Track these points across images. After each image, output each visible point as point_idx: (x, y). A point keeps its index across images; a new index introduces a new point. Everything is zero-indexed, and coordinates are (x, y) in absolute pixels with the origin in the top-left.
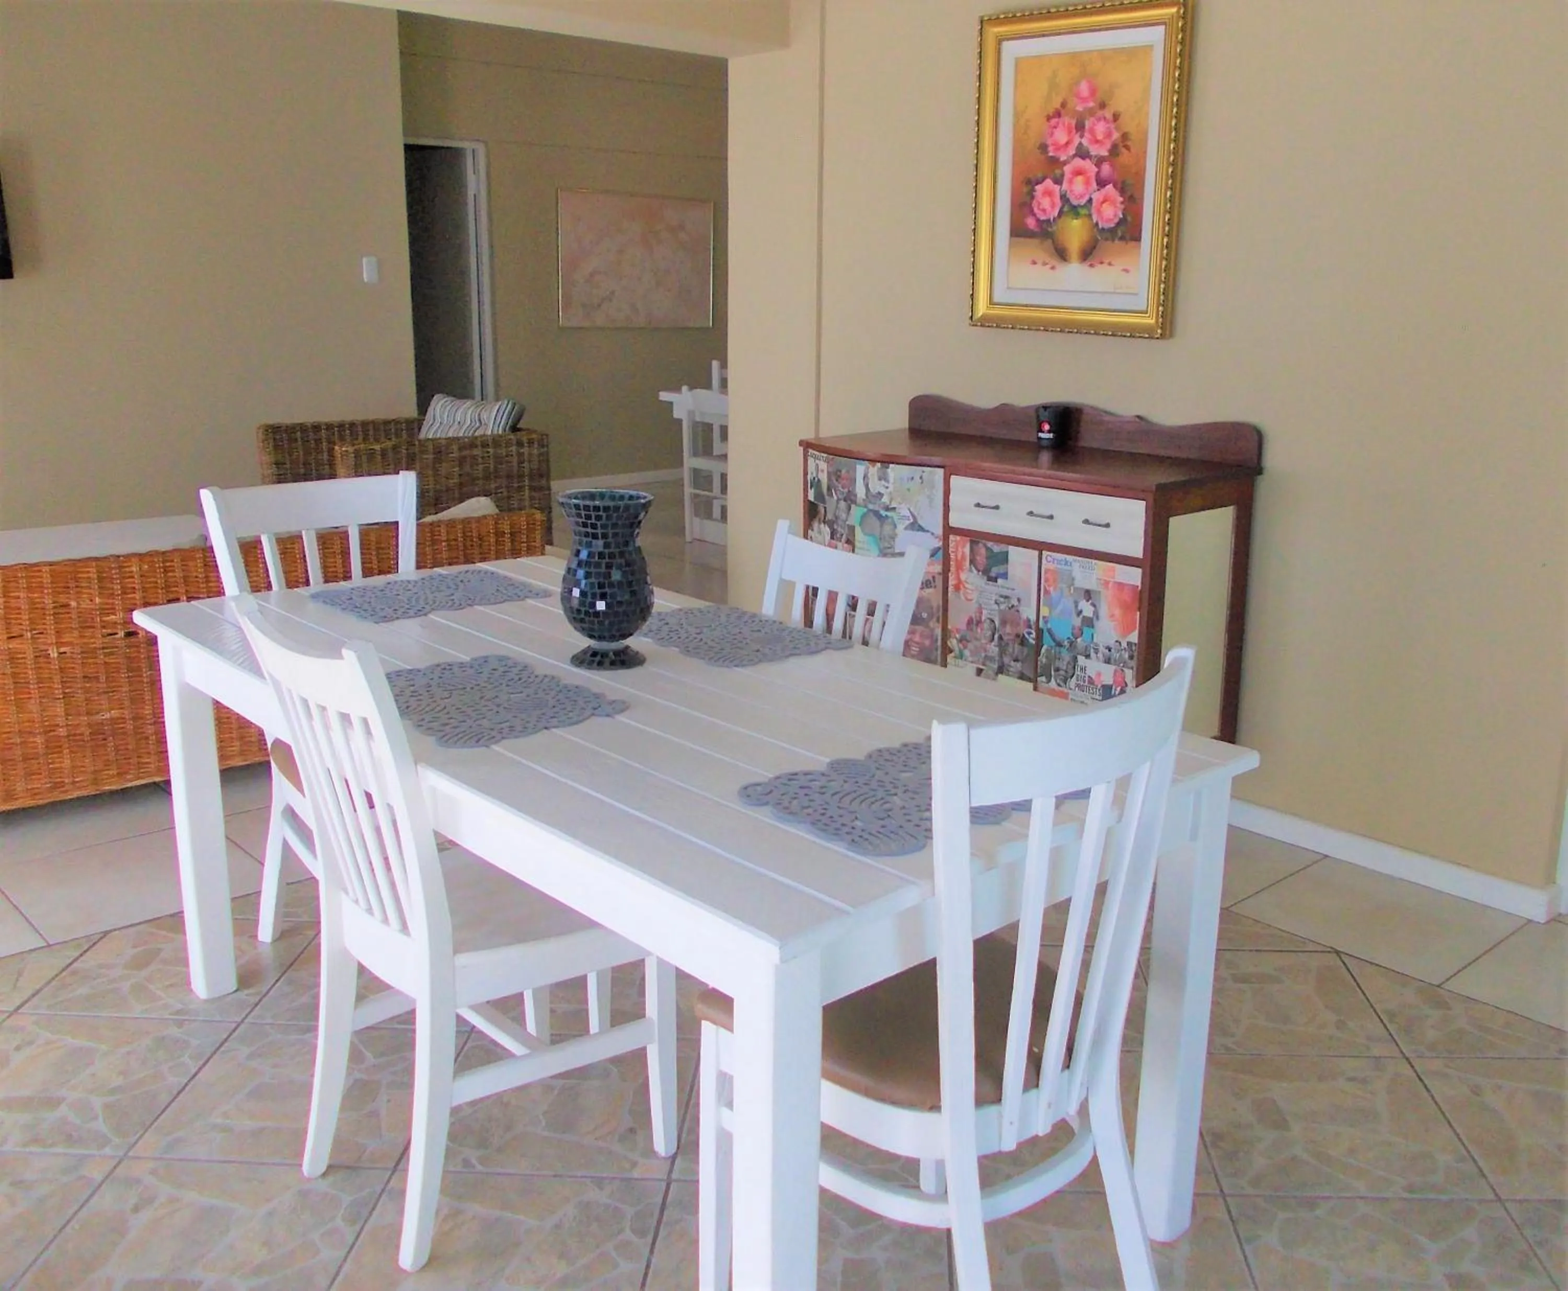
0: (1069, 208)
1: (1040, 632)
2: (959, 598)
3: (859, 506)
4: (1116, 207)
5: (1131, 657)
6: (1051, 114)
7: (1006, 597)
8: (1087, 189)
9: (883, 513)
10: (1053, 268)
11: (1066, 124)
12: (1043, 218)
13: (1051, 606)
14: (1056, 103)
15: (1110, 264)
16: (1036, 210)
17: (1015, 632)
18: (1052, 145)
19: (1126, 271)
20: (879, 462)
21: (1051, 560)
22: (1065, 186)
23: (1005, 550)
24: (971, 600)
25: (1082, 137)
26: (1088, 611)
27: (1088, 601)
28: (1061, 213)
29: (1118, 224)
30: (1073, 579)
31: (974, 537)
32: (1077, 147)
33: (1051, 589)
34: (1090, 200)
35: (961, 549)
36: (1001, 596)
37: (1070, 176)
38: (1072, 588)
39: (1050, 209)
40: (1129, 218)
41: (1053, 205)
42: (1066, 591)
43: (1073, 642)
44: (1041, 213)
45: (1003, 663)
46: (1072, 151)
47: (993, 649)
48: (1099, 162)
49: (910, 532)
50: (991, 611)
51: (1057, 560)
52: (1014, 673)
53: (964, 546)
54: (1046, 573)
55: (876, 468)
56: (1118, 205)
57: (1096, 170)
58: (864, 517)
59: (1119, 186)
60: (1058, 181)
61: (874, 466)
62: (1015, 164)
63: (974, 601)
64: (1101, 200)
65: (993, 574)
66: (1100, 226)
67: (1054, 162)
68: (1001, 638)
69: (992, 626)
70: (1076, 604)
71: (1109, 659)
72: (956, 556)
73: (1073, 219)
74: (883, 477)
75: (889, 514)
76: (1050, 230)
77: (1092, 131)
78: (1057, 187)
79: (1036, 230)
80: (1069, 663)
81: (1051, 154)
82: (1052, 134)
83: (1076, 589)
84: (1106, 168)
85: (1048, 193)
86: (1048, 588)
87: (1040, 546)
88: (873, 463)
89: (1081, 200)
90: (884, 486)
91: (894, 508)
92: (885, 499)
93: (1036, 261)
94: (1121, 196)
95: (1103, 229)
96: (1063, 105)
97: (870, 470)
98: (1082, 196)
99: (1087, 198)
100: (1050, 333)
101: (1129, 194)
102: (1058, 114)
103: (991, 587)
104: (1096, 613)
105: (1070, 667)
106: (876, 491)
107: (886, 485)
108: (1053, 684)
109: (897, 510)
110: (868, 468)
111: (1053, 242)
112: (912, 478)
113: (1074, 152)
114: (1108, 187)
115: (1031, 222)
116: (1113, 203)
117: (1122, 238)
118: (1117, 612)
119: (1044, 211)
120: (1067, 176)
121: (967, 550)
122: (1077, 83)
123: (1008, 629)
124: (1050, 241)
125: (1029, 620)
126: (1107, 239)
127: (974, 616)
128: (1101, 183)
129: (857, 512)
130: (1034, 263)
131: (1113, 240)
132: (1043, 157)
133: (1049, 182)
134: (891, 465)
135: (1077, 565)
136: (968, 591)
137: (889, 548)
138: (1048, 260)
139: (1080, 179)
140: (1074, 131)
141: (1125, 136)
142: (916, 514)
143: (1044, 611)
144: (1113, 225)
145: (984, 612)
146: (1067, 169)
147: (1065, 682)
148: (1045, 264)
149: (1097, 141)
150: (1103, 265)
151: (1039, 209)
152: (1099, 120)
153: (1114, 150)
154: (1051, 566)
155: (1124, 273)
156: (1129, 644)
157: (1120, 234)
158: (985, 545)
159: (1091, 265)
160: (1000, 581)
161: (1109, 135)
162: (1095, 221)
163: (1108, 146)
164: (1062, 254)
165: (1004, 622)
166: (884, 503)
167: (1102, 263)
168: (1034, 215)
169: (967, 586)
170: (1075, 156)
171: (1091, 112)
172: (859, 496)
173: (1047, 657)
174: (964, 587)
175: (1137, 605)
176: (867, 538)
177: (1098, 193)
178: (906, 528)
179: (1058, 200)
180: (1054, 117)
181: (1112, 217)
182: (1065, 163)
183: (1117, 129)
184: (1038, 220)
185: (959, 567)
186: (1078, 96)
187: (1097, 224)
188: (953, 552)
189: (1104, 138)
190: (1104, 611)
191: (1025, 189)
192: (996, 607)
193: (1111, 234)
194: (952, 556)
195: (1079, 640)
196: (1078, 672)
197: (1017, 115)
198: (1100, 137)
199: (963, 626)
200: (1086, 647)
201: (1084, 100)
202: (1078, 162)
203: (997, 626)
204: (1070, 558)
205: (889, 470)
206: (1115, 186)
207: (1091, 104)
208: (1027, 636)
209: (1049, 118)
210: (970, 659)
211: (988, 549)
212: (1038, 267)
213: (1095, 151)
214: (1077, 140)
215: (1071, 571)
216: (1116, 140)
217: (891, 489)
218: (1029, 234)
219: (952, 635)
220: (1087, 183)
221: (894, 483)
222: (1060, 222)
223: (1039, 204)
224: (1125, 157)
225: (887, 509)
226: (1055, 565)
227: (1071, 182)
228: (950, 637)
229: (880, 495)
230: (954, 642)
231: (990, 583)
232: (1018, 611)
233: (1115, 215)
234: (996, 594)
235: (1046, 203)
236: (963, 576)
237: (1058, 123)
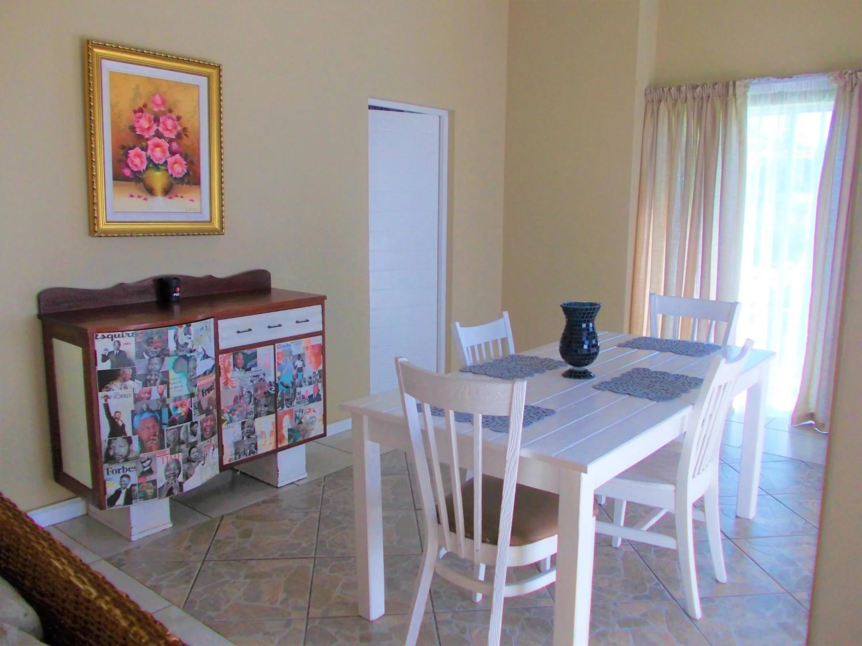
0: (152, 165)
1: (276, 385)
2: (228, 388)
3: (172, 356)
4: (182, 166)
5: (320, 377)
6: (137, 109)
7: (257, 376)
8: (164, 156)
9: (189, 355)
10: (145, 199)
11: (147, 117)
12: (136, 170)
13: (281, 371)
14: (140, 104)
15: (182, 197)
16: (130, 165)
17: (263, 391)
18: (138, 127)
19: (192, 201)
20: (184, 324)
21: (280, 347)
22: (149, 152)
23: (255, 351)
24: (235, 387)
25: (158, 126)
26: (299, 364)
27: (299, 360)
28: (148, 168)
29: (184, 176)
30: (292, 352)
31: (235, 351)
32: (155, 131)
33: (281, 362)
34: (166, 162)
35: (226, 360)
36: (254, 377)
37: (152, 147)
38: (291, 357)
39: (140, 165)
40: (191, 173)
41: (142, 163)
42: (288, 359)
43: (293, 383)
44: (134, 167)
45: (257, 411)
46: (152, 133)
47: (251, 407)
48: (170, 141)
49: (203, 361)
50: (249, 386)
51: (283, 346)
52: (264, 414)
53: (229, 358)
54: (277, 354)
55: (183, 328)
56: (184, 166)
57: (169, 145)
58: (175, 363)
59: (184, 156)
60: (145, 149)
61: (181, 328)
62: (113, 136)
63: (237, 387)
64: (173, 162)
65: (248, 367)
66: (174, 176)
67: (141, 137)
68: (255, 399)
69: (250, 394)
70: (294, 363)
71: (311, 382)
72: (224, 365)
73: (156, 171)
74: (187, 333)
75: (192, 354)
76: (141, 177)
77: (164, 124)
78: (144, 153)
79: (132, 177)
80: (292, 394)
81: (138, 133)
82: (138, 122)
83: (293, 357)
84: (175, 145)
85: (139, 156)
86: (279, 362)
87: (272, 342)
88: (181, 326)
89: (160, 161)
90: (188, 338)
91: (195, 350)
92: (190, 346)
93: (133, 194)
94: (185, 161)
95: (176, 178)
96: (145, 106)
97: (179, 331)
98: (160, 159)
99: (164, 160)
100: (136, 237)
101: (189, 160)
102: (141, 110)
103: (249, 374)
104: (304, 365)
105: (293, 395)
106: (184, 343)
107: (190, 336)
108: (285, 408)
109: (197, 350)
110: (178, 329)
111: (144, 185)
112: (203, 328)
113: (153, 134)
114: (176, 155)
115: (127, 172)
116: (181, 164)
117: (188, 183)
118: (313, 359)
119: (136, 165)
120: (150, 147)
121: (231, 360)
122: (154, 95)
123: (259, 392)
124: (141, 184)
125: (270, 382)
126: (178, 183)
127: (238, 395)
128: (173, 153)
129: (169, 361)
130: (132, 196)
131: (182, 184)
132: (133, 134)
133: (138, 150)
134: (192, 324)
135: (292, 344)
136: (233, 382)
137: (193, 375)
138: (141, 194)
139: (158, 149)
140: (153, 122)
141: (185, 129)
142: (205, 349)
143: (278, 374)
144: (181, 176)
145: (245, 389)
146: (150, 143)
147: (291, 404)
148: (139, 197)
149: (168, 130)
150: (178, 198)
151: (132, 164)
152: (169, 118)
153: (179, 136)
154: (280, 350)
155: (191, 202)
156: (319, 371)
157: (186, 180)
158: (242, 353)
159: (170, 198)
160: (253, 369)
161: (175, 127)
162: (170, 174)
163: (175, 133)
164: (151, 191)
165: (256, 390)
166: (189, 348)
167: (177, 196)
168: (129, 167)
169: (232, 379)
170: (154, 136)
171: (163, 113)
172: (171, 350)
173: (281, 397)
174: (231, 381)
175: (321, 352)
176: (178, 375)
177: (170, 158)
178: (201, 360)
179: (145, 159)
180: (138, 112)
181: (181, 172)
182: (148, 139)
183: (180, 125)
184: (132, 171)
185: (227, 371)
186: (154, 102)
187: (172, 175)
188: (222, 364)
189: (172, 129)
190: (307, 361)
191: (122, 152)
192: (252, 383)
193: (181, 181)
194: (222, 366)
195: (296, 381)
196: (297, 396)
197: (113, 107)
198: (170, 128)
199: (231, 403)
200: (300, 382)
201: (158, 106)
202: (157, 140)
203: (252, 394)
204: (289, 342)
205: (191, 327)
206: (181, 155)
207: (163, 109)
208: (269, 391)
209: (135, 112)
210: (237, 420)
211: (244, 354)
212: (134, 199)
213: (166, 134)
214: (155, 128)
215: (290, 349)
216: (179, 131)
217: (192, 339)
218: (126, 179)
219: (224, 411)
220: (163, 152)
221: (194, 334)
222: (148, 173)
223: (132, 162)
224: (185, 141)
225: (191, 351)
226: (282, 349)
227: (153, 150)
228: (223, 413)
229: (186, 344)
230: (226, 415)
231: (247, 372)
232: (264, 380)
233: (183, 171)
234: (251, 377)
235: (137, 161)
236: (229, 375)
237: (142, 116)
